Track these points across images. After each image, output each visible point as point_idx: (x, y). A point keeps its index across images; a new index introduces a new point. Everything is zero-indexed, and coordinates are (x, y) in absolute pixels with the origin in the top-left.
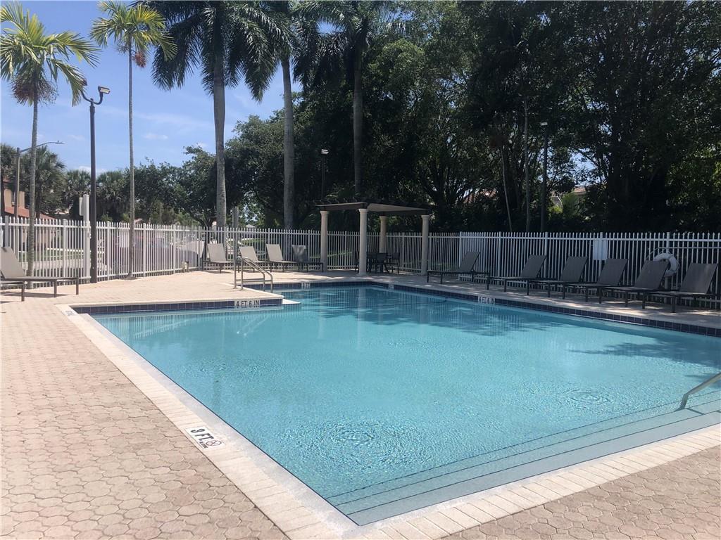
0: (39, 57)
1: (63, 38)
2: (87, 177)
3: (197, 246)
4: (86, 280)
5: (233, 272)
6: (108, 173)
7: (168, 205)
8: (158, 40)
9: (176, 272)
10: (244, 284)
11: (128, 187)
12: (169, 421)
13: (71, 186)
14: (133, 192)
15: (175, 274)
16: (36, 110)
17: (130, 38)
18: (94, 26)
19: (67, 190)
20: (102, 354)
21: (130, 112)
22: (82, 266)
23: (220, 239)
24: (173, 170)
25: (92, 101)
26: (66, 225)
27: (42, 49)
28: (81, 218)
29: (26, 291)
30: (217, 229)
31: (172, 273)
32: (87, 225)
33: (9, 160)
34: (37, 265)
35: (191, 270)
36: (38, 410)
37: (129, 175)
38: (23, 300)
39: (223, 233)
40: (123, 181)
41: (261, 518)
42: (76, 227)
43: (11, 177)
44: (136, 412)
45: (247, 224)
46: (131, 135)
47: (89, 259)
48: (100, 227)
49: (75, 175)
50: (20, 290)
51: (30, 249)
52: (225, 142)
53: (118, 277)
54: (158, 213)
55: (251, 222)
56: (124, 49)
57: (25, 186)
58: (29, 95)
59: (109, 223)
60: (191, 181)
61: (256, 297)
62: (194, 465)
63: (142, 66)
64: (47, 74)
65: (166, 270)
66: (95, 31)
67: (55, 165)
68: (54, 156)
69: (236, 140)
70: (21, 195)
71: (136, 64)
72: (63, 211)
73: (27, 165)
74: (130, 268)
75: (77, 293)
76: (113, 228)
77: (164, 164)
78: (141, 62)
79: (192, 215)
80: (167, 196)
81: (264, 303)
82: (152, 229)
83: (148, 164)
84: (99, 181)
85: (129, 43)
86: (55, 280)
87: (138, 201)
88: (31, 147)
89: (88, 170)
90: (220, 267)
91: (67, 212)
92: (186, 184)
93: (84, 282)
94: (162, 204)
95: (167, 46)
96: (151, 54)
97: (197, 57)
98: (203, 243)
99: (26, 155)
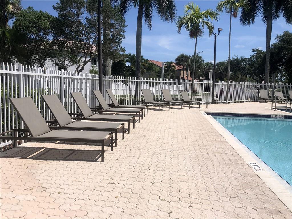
0: (198, 20)
1: (207, 12)
2: (212, 64)
3: (255, 92)
4: (210, 103)
5: (271, 103)
6: (220, 63)
7: (243, 74)
8: (243, 5)
9: (245, 102)
10: (276, 108)
11: (227, 67)
12: (241, 157)
13: (206, 68)
14: (229, 69)
15: (245, 103)
16: (196, 41)
17: (231, 7)
18: (218, 5)
19: (204, 70)
20: (216, 129)
21: (230, 37)
22: (209, 98)
23: (266, 88)
24: (246, 59)
25: (215, 35)
26: (204, 82)
27: (200, 18)
28: (209, 80)
29: (190, 106)
30: (264, 84)
31: (243, 102)
32: (211, 82)
33: (186, 60)
34: (194, 97)
35: (252, 101)
36: (194, 145)
37: (228, 62)
38: (189, 108)
39: (267, 85)
40: (225, 65)
41: (281, 204)
42: (207, 83)
43: (187, 66)
44: (228, 152)
45: (279, 82)
46: (229, 46)
47: (211, 96)
48: (216, 83)
49: (207, 64)
50: (188, 105)
51: (192, 92)
52: (271, 45)
53: (222, 103)
54: (239, 78)
55: (281, 81)
56: (229, 12)
57: (191, 69)
58: (194, 35)
59: (219, 81)
60: (254, 64)
61: (282, 114)
62: (251, 176)
63: (236, 17)
64: (201, 27)
65: (241, 101)
66: (218, 7)
67: (201, 61)
68: (201, 57)
69: (276, 43)
70: (190, 72)
71: (233, 17)
72: (203, 78)
73: (192, 61)
74: (227, 99)
75: (207, 107)
76: (221, 83)
77: (242, 57)
78: (235, 16)
79: (253, 78)
80: (243, 70)
81: (286, 117)
82: (236, 84)
83: (235, 58)
84: (216, 66)
85: (231, 9)
86: (200, 102)
87: (230, 73)
88: (194, 54)
89: (213, 62)
90: (265, 100)
91: (204, 78)
92: (251, 65)
93: (209, 104)
94: (240, 74)
95: (247, 7)
96: (240, 11)
97: (261, 9)
98: (257, 90)
99: (192, 58)
